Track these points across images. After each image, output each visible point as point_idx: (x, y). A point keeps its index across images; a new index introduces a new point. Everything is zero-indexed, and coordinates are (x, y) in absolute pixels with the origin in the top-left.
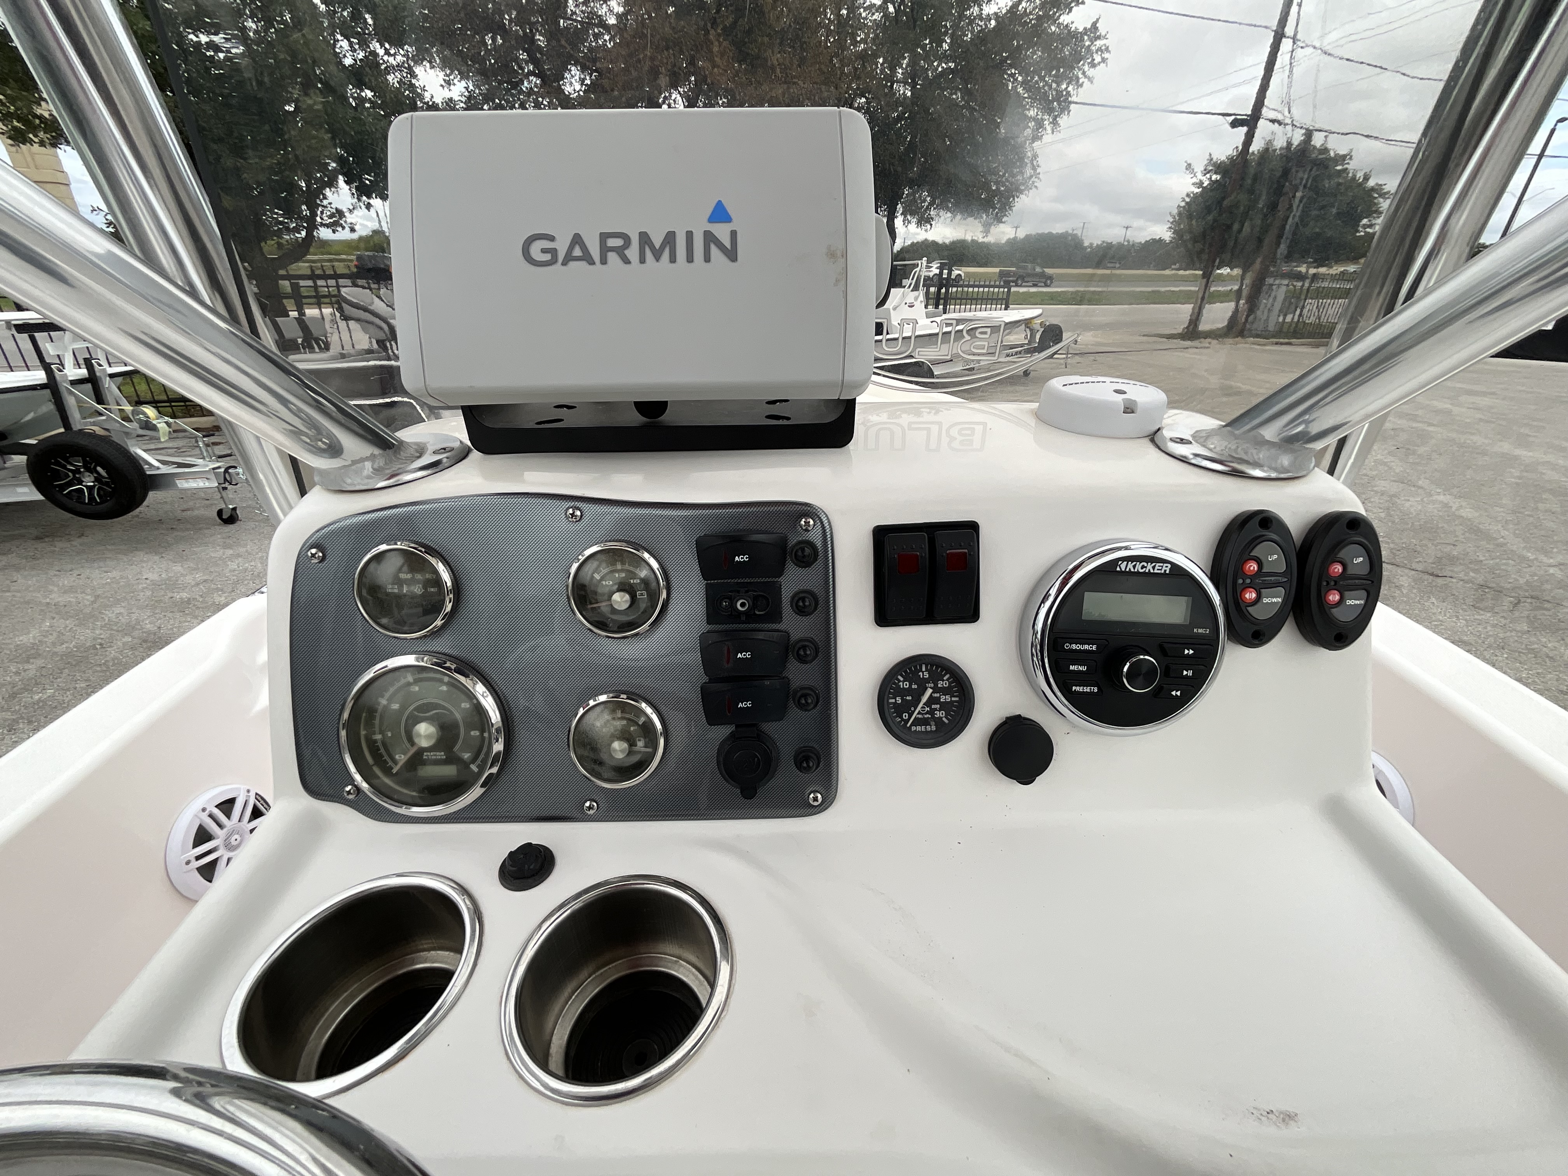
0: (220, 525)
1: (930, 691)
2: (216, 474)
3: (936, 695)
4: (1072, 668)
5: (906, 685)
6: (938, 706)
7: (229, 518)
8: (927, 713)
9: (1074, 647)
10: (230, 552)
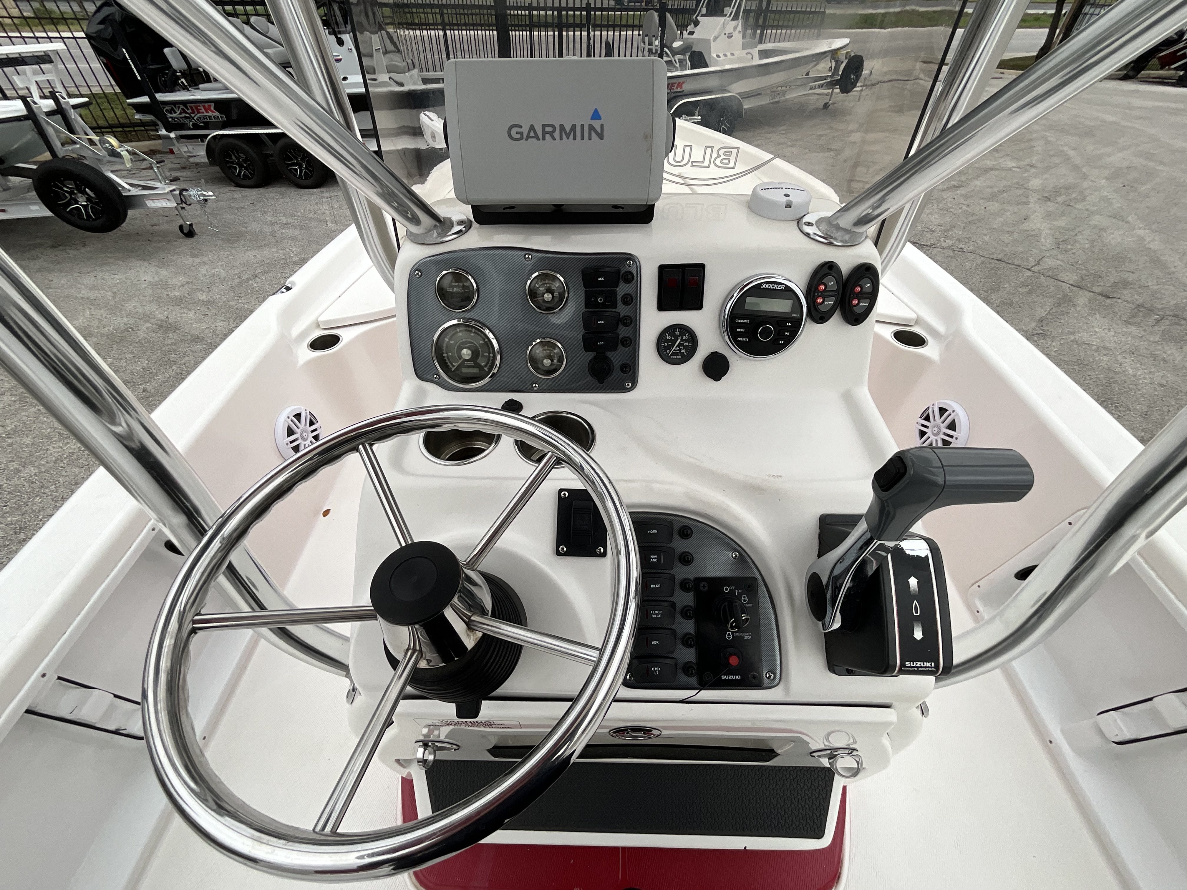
0: (182, 238)
1: (679, 340)
2: (174, 196)
3: (682, 342)
4: (738, 330)
5: (670, 338)
6: (682, 347)
7: (189, 233)
8: (678, 350)
9: (740, 321)
10: (197, 260)
